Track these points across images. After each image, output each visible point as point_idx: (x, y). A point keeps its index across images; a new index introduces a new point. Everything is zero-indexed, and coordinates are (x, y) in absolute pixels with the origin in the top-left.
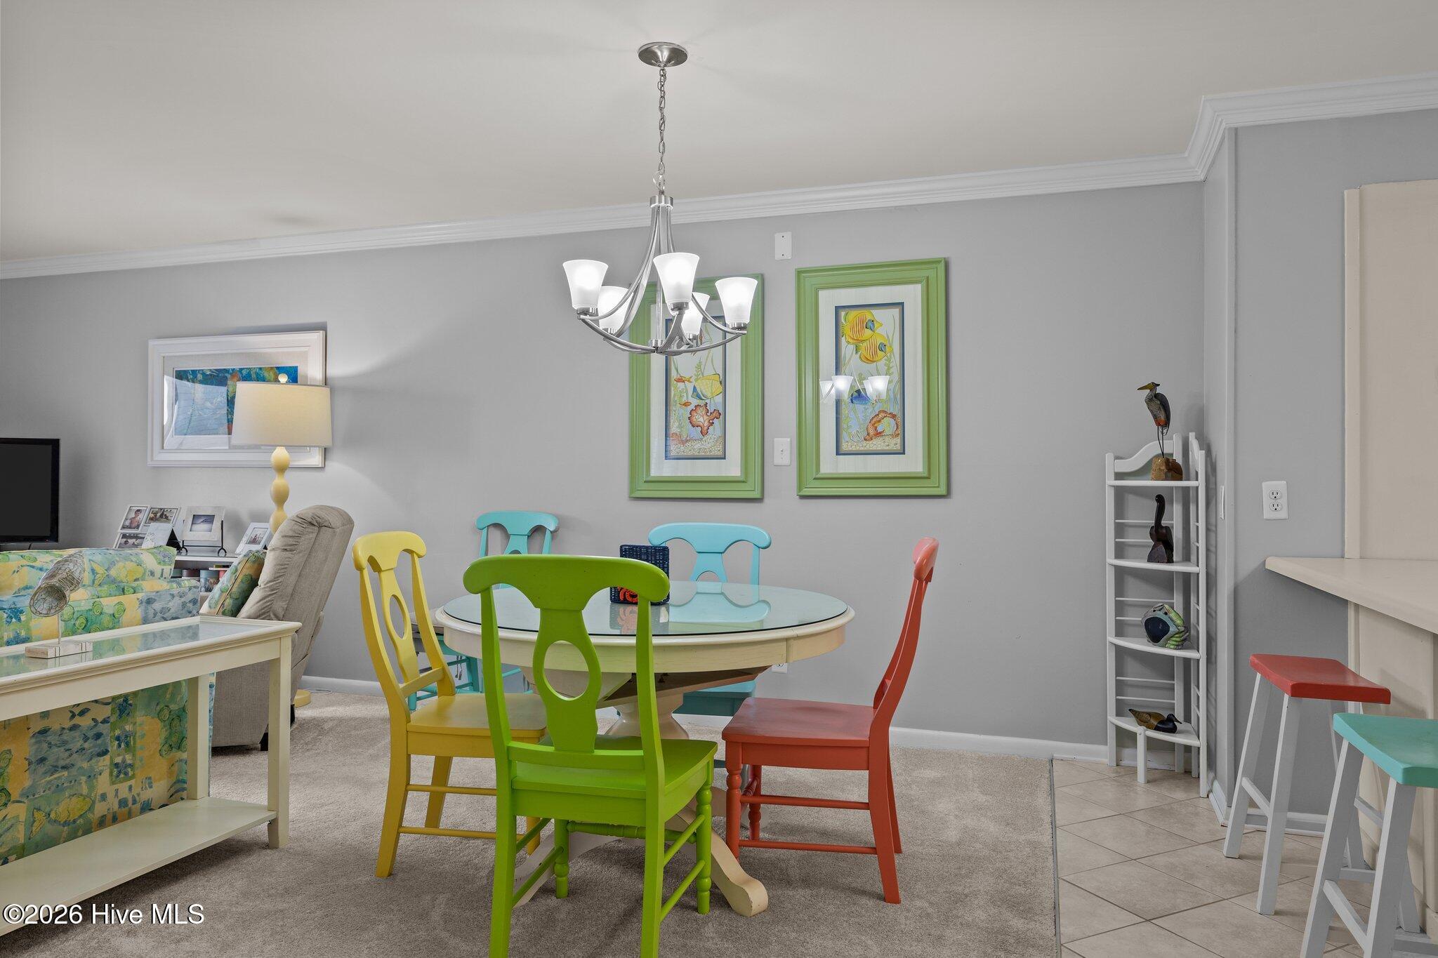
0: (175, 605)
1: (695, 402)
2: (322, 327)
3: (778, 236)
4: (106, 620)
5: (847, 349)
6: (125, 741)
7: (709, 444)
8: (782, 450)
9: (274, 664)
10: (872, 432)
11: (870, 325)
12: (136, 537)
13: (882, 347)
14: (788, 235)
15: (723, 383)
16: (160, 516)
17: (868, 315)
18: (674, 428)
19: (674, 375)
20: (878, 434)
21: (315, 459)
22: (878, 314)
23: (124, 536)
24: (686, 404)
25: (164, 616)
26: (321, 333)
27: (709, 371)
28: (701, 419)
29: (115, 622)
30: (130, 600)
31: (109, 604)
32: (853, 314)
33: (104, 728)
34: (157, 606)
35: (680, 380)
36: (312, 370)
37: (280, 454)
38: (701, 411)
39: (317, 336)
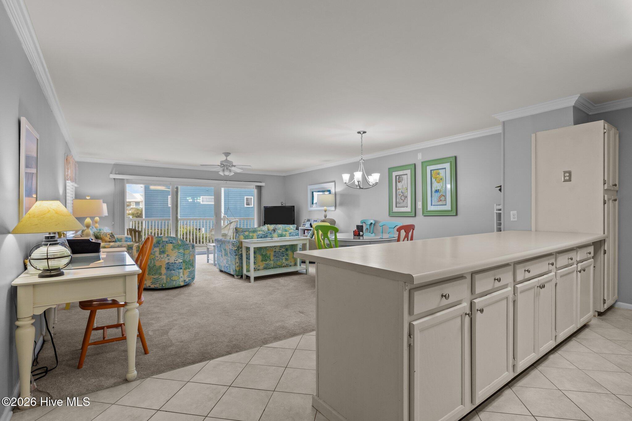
0: (294, 234)
1: (402, 194)
2: (334, 182)
3: (418, 154)
4: (284, 236)
5: (433, 180)
6: (287, 255)
7: (404, 204)
8: (419, 205)
9: (306, 244)
10: (439, 200)
11: (438, 174)
12: (305, 224)
13: (441, 179)
14: (421, 153)
15: (407, 189)
16: (309, 220)
17: (438, 171)
18: (398, 201)
19: (397, 188)
20: (441, 200)
21: (333, 208)
22: (440, 171)
23: (303, 224)
24: (400, 195)
25: (293, 236)
26: (334, 183)
27: (404, 187)
28: (403, 198)
29: (285, 236)
30: (287, 233)
31: (284, 233)
32: (435, 171)
33: (283, 252)
34: (291, 234)
35: (399, 189)
36: (333, 191)
37: (325, 208)
38: (403, 196)
39: (333, 183)
